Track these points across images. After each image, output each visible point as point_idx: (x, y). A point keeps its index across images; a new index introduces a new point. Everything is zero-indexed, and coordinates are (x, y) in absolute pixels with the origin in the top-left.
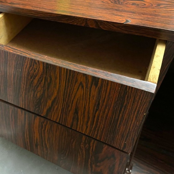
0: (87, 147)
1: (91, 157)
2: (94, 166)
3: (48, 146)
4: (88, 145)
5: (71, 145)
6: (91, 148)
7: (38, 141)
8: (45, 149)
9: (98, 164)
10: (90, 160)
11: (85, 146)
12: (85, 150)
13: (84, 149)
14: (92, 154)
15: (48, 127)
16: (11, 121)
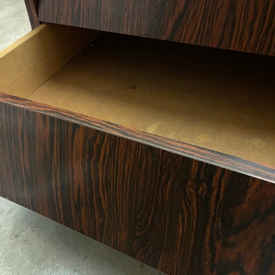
0: (202, 192)
1: (214, 221)
2: (218, 245)
3: (104, 205)
4: (204, 185)
5: (160, 192)
6: (215, 193)
7: (81, 194)
8: (97, 214)
9: (232, 239)
10: (208, 230)
11: (197, 190)
12: (198, 202)
13: (194, 199)
14: (215, 210)
15: (105, 151)
16: (21, 148)
